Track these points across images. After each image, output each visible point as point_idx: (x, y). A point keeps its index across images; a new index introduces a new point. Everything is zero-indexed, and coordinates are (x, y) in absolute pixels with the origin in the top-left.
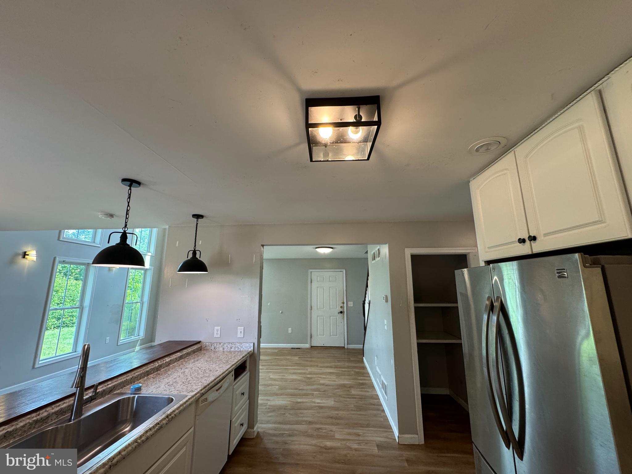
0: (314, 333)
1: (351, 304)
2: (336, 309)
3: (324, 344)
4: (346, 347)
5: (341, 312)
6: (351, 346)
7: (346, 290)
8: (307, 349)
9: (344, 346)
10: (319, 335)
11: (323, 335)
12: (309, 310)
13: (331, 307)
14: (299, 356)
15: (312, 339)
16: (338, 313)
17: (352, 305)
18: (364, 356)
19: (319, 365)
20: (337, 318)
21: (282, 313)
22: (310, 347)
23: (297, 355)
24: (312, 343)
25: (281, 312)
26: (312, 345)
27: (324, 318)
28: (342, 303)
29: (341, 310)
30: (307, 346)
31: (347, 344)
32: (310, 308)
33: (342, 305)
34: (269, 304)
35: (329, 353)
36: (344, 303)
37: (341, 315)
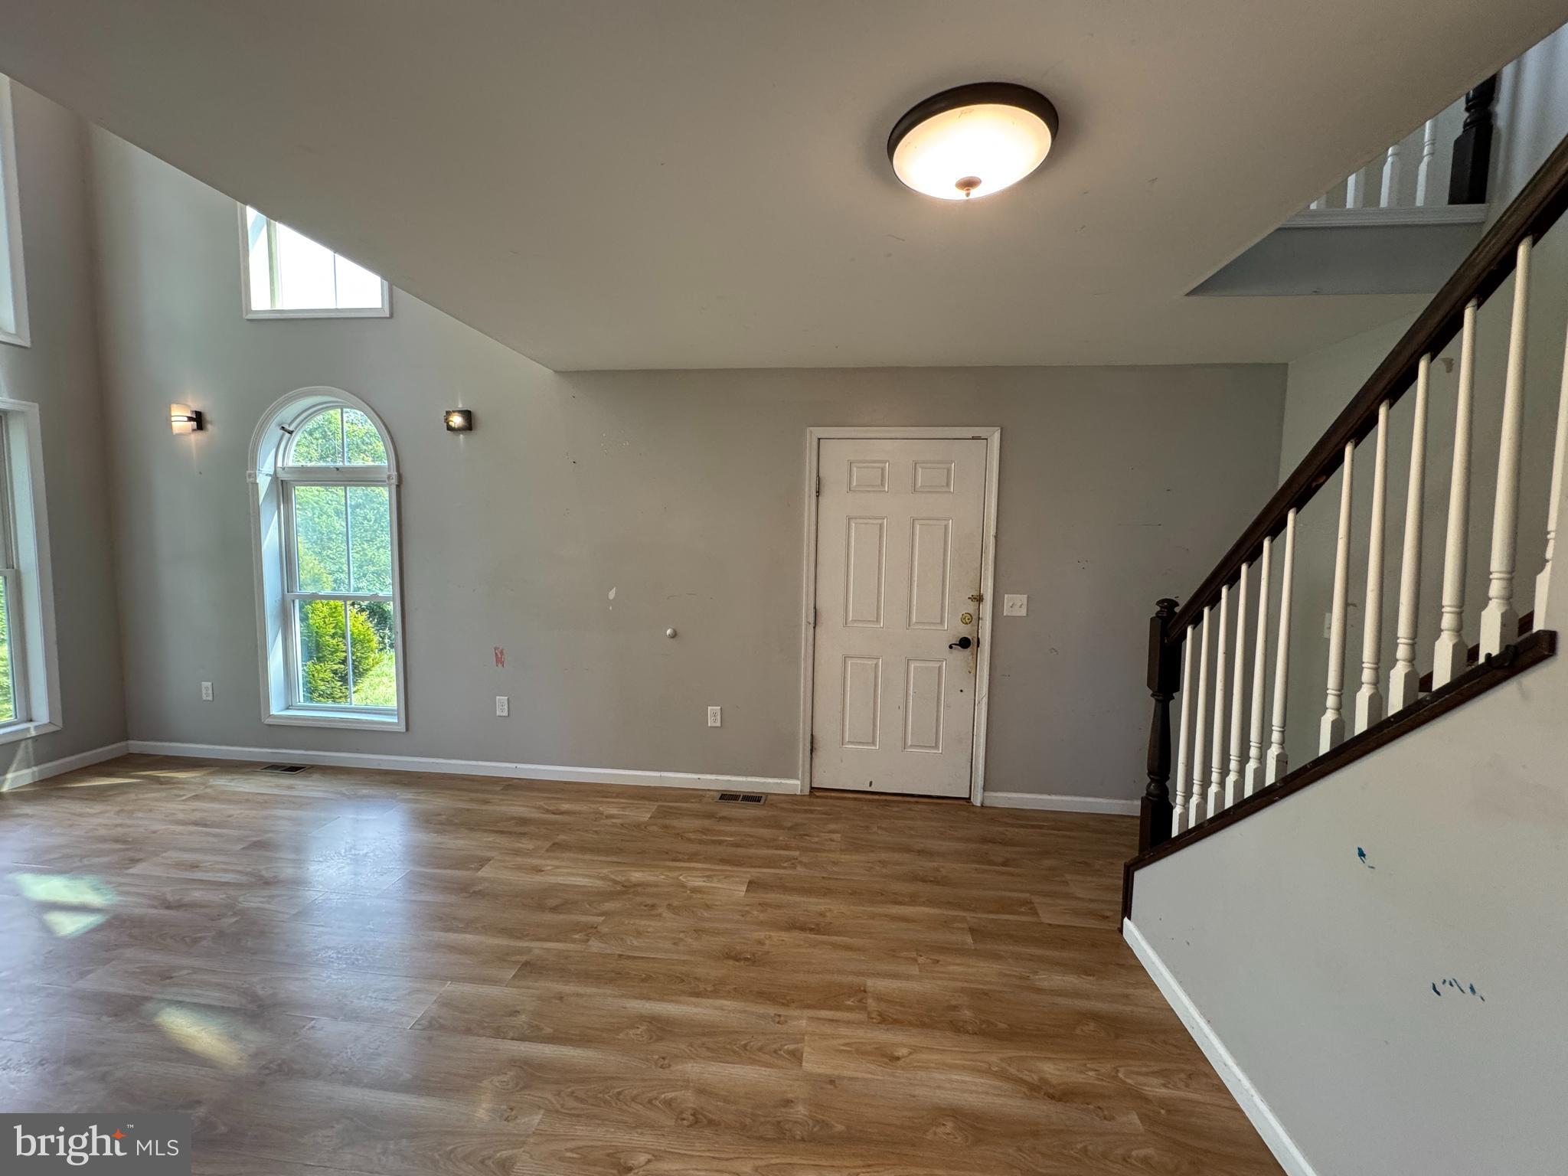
0: (826, 733)
1: (1016, 605)
2: (939, 627)
3: (871, 784)
4: (977, 801)
5: (964, 643)
6: (1005, 799)
7: (996, 537)
8: (792, 799)
9: (967, 796)
10: (850, 742)
11: (867, 744)
12: (805, 632)
13: (914, 619)
14: (754, 873)
15: (816, 761)
16: (951, 647)
17: (1023, 612)
18: (1127, 911)
19: (871, 983)
20: (940, 668)
21: (674, 635)
22: (807, 791)
23: (738, 862)
24: (815, 774)
25: (669, 632)
26: (815, 785)
27: (877, 665)
28: (973, 598)
29: (964, 631)
30: (794, 785)
31: (984, 789)
32: (812, 620)
33: (971, 607)
34: (612, 595)
35: (907, 850)
36: (979, 599)
37: (961, 654)
